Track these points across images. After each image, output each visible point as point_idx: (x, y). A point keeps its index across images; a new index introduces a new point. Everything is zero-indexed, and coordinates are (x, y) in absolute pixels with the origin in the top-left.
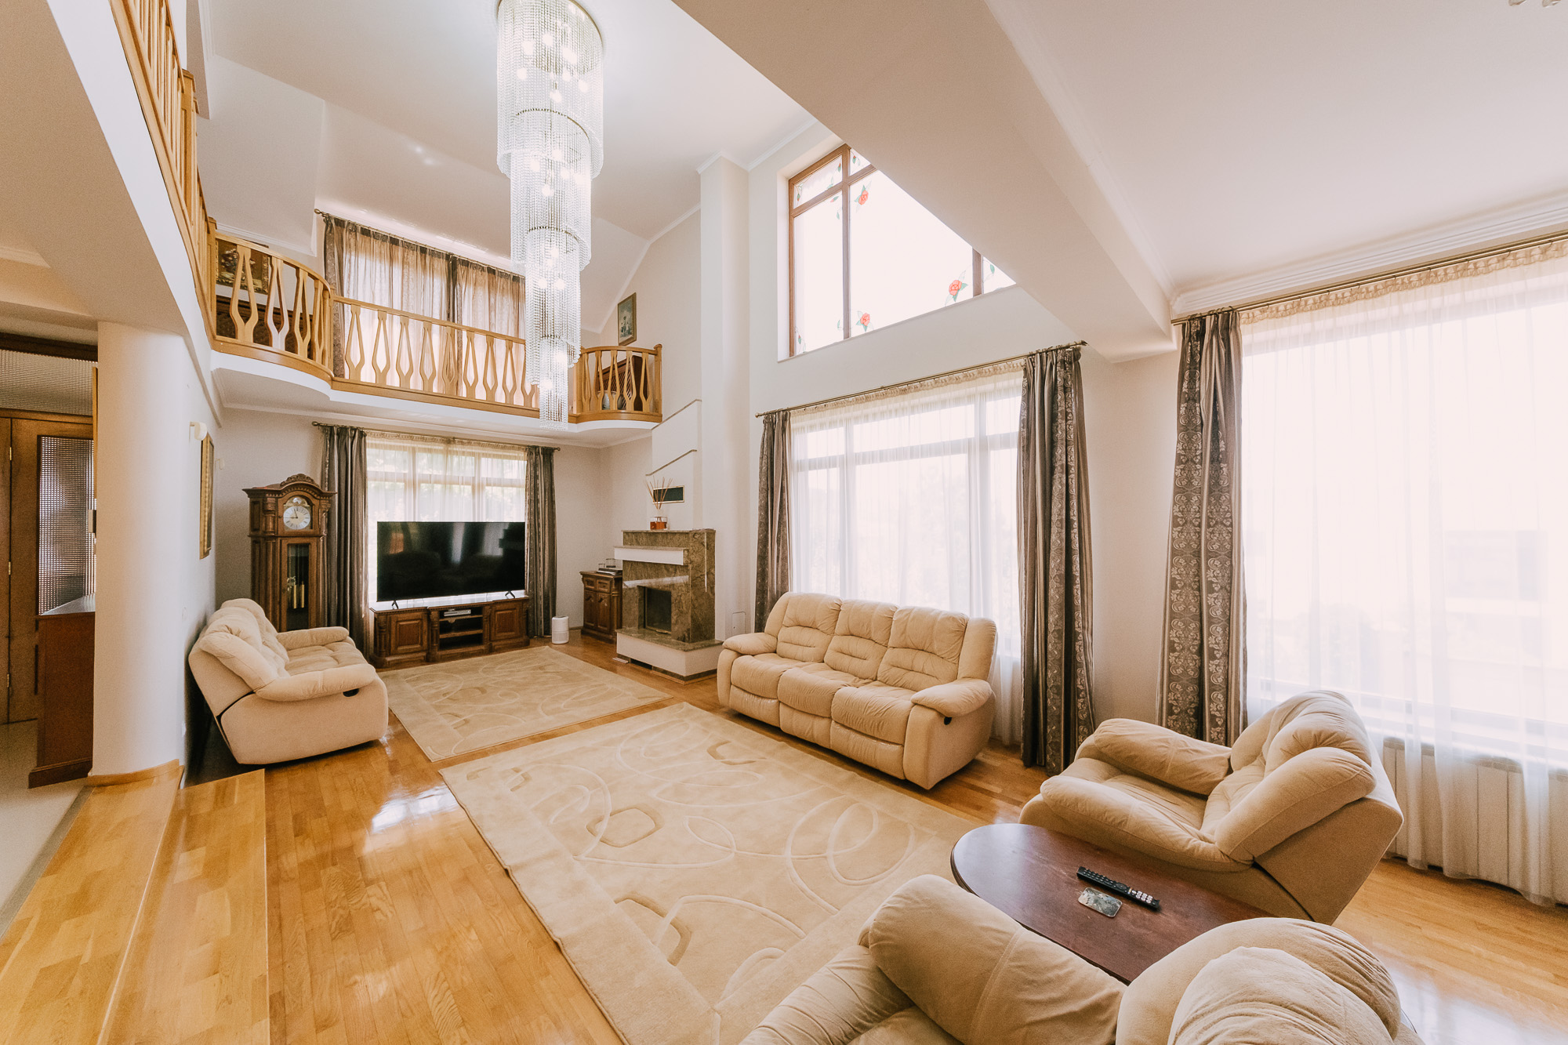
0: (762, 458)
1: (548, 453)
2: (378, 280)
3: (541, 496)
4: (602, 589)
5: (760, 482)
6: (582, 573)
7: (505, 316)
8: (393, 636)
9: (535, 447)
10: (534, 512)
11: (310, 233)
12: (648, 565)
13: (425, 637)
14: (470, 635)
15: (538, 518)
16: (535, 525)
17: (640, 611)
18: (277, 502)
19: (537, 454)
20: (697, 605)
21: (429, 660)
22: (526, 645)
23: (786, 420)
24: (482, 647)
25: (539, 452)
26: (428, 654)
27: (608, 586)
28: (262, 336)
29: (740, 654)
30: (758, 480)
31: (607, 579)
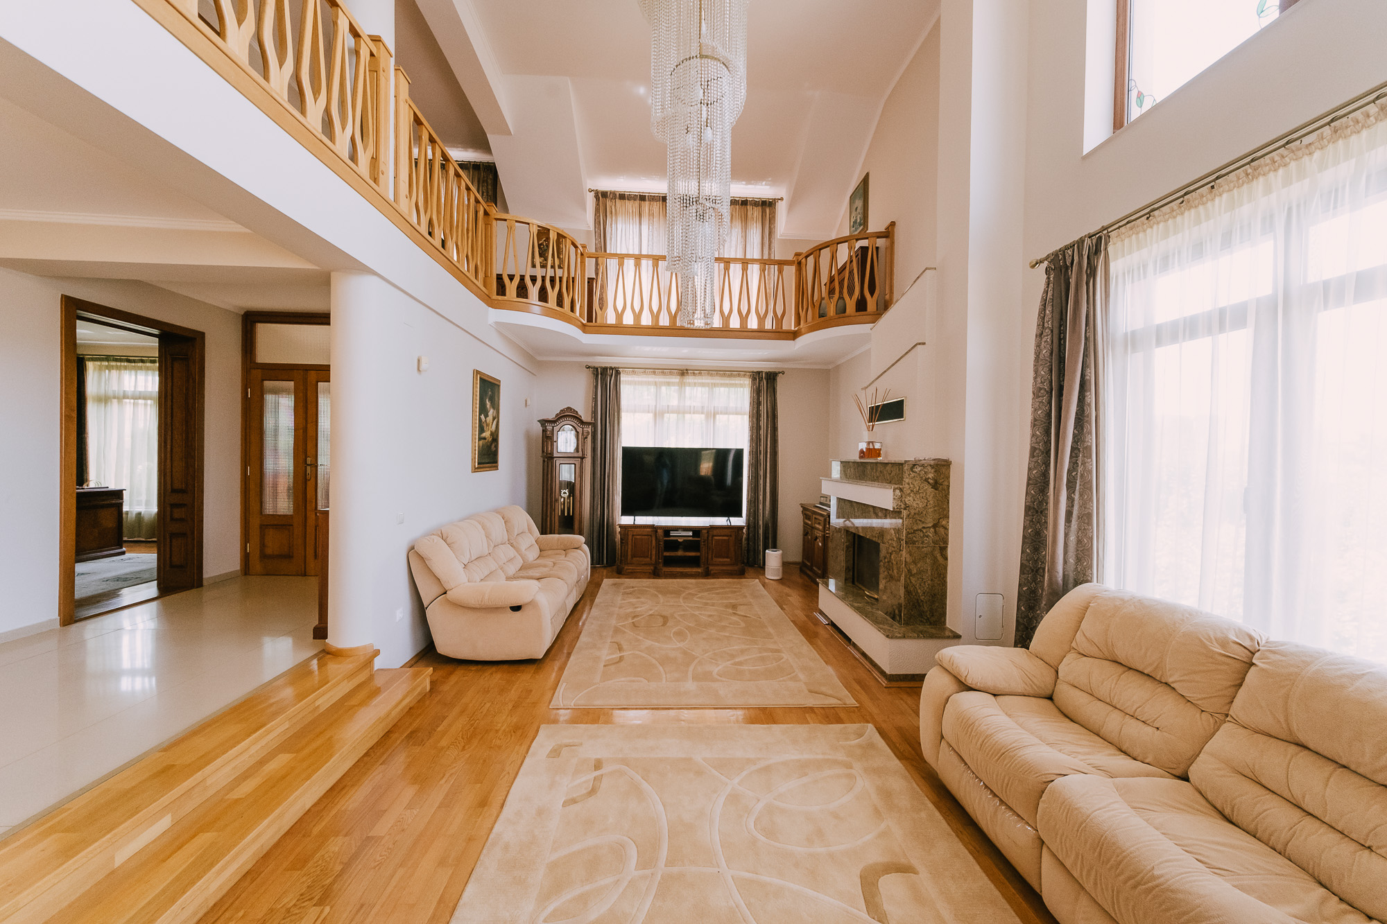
0: (1040, 335)
1: (771, 377)
2: (631, 237)
3: (763, 423)
4: (817, 526)
5: (1035, 378)
6: (802, 506)
7: (734, 243)
8: (630, 546)
9: (759, 373)
10: (755, 439)
11: (585, 210)
12: (855, 504)
13: (654, 553)
14: (690, 557)
15: (760, 445)
16: (755, 453)
17: (847, 562)
18: (553, 429)
19: (761, 379)
20: (915, 571)
21: (656, 574)
22: (741, 574)
23: (1097, 252)
24: (699, 570)
25: (762, 377)
26: (655, 568)
27: (822, 523)
28: (522, 291)
29: (966, 688)
30: (1032, 374)
31: (822, 515)
